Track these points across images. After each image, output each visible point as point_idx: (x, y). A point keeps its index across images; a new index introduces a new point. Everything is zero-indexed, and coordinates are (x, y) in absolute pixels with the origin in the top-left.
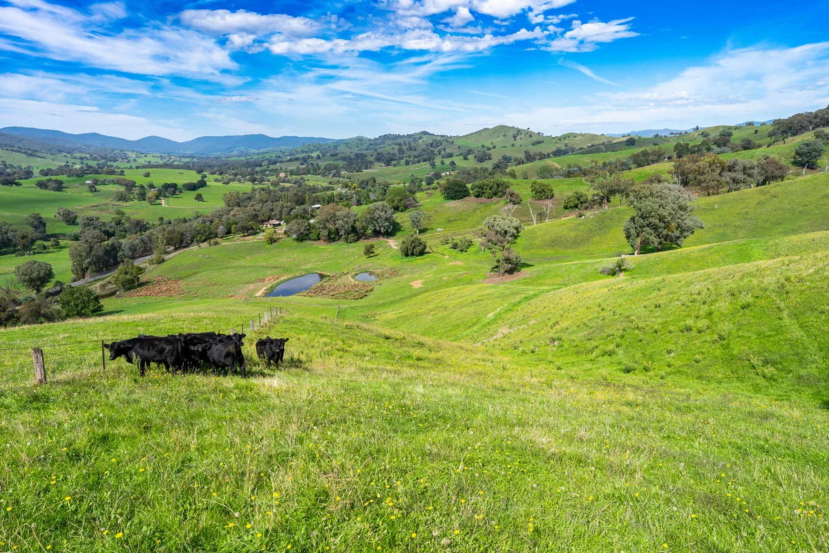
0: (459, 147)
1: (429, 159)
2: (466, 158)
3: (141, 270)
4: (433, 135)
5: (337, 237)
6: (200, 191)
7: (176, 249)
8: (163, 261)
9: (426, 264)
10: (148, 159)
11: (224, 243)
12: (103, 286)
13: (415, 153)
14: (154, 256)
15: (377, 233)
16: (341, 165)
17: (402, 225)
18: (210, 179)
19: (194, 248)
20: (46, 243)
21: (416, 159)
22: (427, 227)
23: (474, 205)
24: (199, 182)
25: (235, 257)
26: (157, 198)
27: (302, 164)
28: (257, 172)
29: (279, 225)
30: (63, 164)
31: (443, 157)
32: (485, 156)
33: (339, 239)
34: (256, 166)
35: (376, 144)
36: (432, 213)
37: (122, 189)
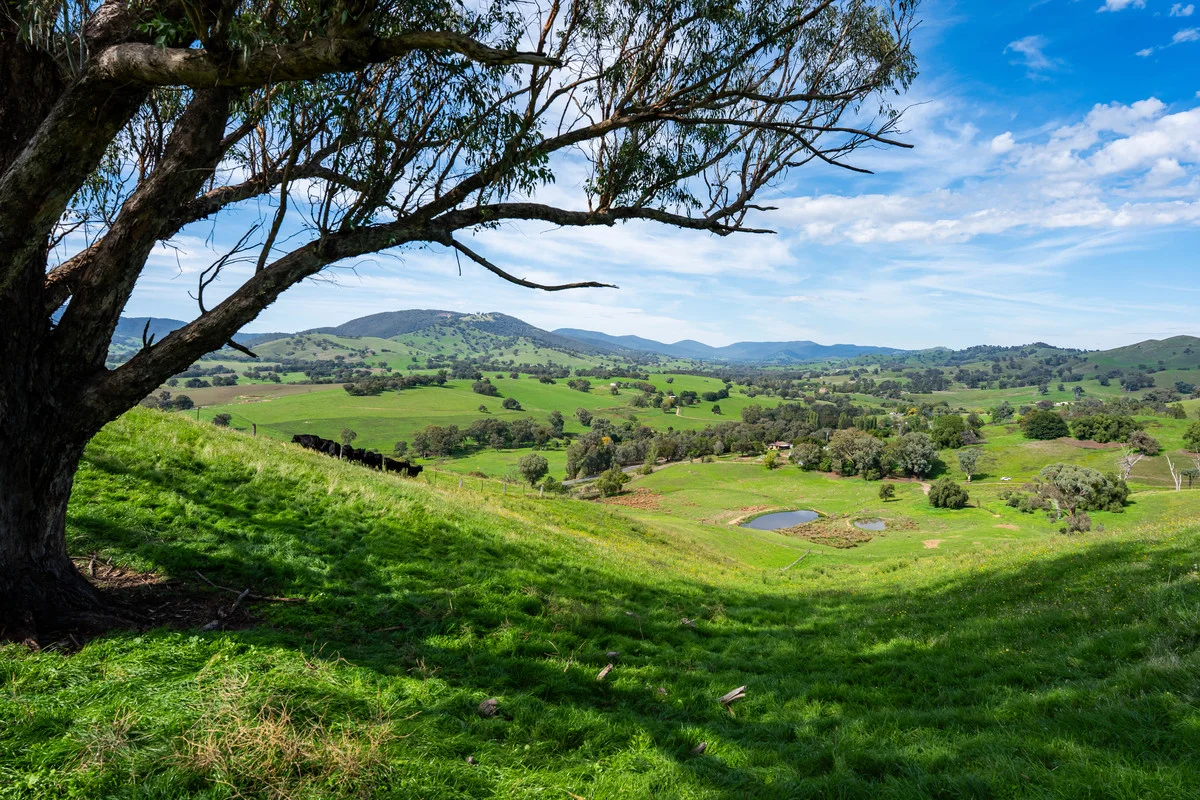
0: (1096, 367)
1: (1039, 382)
2: (1104, 383)
3: (627, 478)
4: (1055, 348)
5: (854, 471)
6: (720, 402)
7: (668, 461)
8: (651, 472)
9: (962, 520)
10: (678, 364)
11: (718, 461)
12: (589, 489)
13: (1019, 373)
14: (643, 466)
15: (909, 473)
16: (904, 383)
17: (949, 465)
18: (736, 392)
19: (686, 463)
20: (560, 441)
21: (1019, 381)
22: (987, 473)
23: (1073, 450)
24: (720, 392)
25: (726, 478)
26: (673, 406)
27: (852, 379)
28: (793, 386)
29: (788, 448)
30: (598, 365)
31: (1064, 380)
32: (1141, 381)
33: (856, 474)
34: (795, 378)
35: (962, 359)
36: (999, 455)
37: (640, 394)
